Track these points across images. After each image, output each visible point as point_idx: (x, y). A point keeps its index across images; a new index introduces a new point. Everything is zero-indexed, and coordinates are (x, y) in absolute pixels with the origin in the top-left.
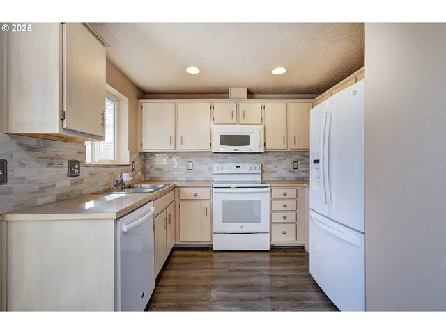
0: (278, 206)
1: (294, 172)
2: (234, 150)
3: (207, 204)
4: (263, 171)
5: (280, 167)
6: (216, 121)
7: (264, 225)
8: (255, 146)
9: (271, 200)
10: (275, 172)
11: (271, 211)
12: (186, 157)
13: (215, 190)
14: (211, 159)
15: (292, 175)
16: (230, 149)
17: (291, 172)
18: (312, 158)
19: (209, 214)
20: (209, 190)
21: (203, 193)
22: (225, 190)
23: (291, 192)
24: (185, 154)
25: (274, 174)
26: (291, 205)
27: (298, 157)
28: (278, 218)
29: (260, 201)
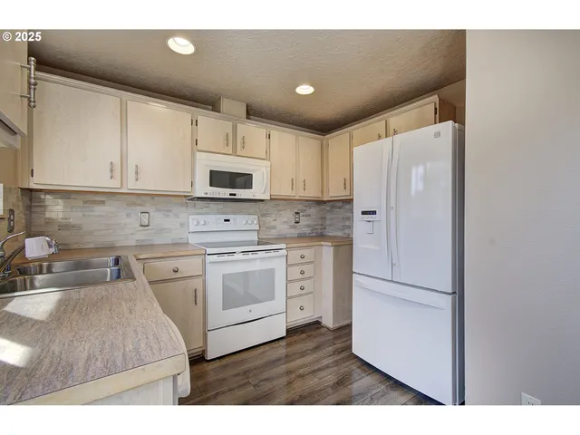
0: (295, 273)
1: (296, 227)
2: (231, 195)
3: (197, 283)
4: (260, 227)
5: (280, 220)
7: (279, 302)
8: (258, 190)
9: (288, 266)
10: (274, 228)
11: (288, 282)
12: (135, 204)
13: (209, 258)
14: (184, 209)
15: (293, 231)
16: (225, 193)
17: (292, 227)
18: (358, 207)
19: (200, 299)
20: (199, 260)
21: (188, 266)
22: (226, 258)
23: (309, 254)
24: (133, 199)
25: (272, 231)
26: (309, 270)
27: (301, 207)
28: (294, 289)
29: (274, 270)
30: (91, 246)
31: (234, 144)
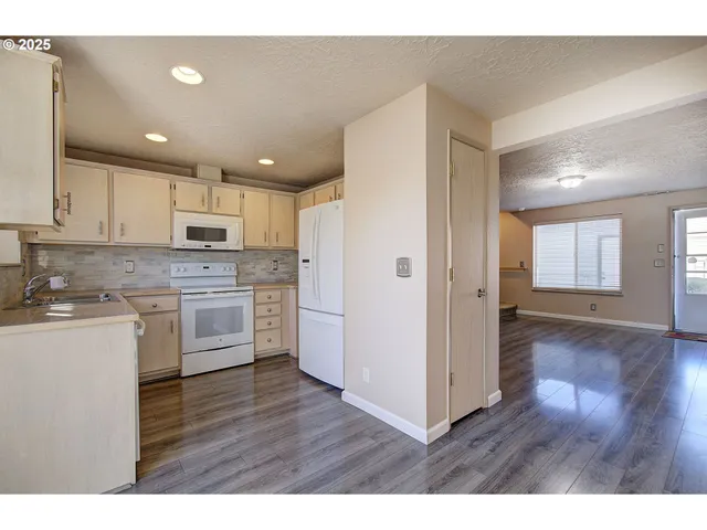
0: (262, 310)
1: (274, 274)
2: (206, 246)
3: (174, 317)
4: (238, 273)
5: (259, 267)
6: (178, 206)
7: (247, 334)
8: (231, 242)
9: (255, 305)
10: (253, 274)
11: (255, 318)
13: (184, 297)
15: (272, 277)
16: (201, 244)
17: (271, 273)
18: (301, 258)
19: (176, 329)
20: (175, 298)
21: (166, 302)
22: (199, 296)
23: (276, 295)
24: (121, 250)
25: (251, 277)
26: (276, 308)
27: (279, 256)
28: (262, 324)
29: (241, 308)
30: (83, 289)
31: (209, 205)
